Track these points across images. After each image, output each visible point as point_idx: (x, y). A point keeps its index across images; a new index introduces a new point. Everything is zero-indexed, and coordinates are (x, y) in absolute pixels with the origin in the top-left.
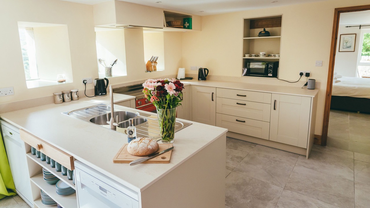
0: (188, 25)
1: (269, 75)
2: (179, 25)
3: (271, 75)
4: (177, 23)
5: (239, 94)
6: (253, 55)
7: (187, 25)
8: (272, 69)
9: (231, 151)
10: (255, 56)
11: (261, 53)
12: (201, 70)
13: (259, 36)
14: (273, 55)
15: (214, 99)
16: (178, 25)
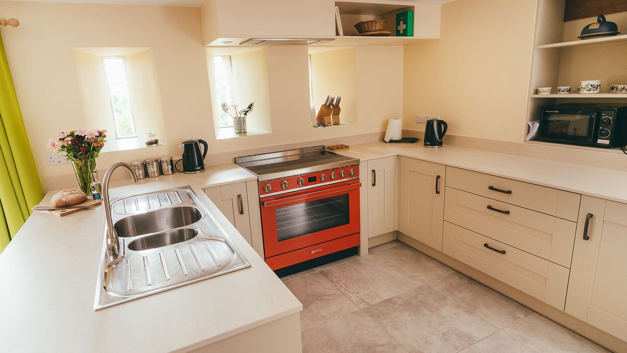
0: (404, 27)
1: (599, 141)
2: (381, 30)
3: (607, 142)
4: (372, 26)
5: (494, 187)
6: (562, 88)
7: (402, 27)
8: (611, 126)
9: (455, 314)
10: (569, 91)
11: (584, 84)
12: (430, 124)
13: (582, 38)
14: (620, 87)
15: (441, 189)
16: (377, 30)
